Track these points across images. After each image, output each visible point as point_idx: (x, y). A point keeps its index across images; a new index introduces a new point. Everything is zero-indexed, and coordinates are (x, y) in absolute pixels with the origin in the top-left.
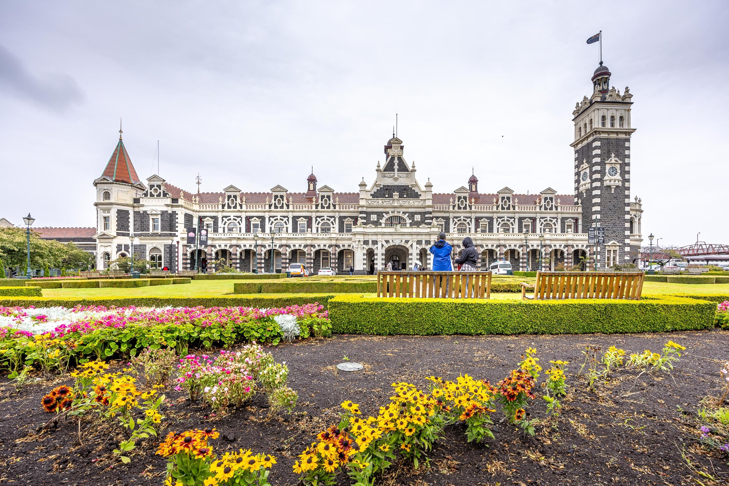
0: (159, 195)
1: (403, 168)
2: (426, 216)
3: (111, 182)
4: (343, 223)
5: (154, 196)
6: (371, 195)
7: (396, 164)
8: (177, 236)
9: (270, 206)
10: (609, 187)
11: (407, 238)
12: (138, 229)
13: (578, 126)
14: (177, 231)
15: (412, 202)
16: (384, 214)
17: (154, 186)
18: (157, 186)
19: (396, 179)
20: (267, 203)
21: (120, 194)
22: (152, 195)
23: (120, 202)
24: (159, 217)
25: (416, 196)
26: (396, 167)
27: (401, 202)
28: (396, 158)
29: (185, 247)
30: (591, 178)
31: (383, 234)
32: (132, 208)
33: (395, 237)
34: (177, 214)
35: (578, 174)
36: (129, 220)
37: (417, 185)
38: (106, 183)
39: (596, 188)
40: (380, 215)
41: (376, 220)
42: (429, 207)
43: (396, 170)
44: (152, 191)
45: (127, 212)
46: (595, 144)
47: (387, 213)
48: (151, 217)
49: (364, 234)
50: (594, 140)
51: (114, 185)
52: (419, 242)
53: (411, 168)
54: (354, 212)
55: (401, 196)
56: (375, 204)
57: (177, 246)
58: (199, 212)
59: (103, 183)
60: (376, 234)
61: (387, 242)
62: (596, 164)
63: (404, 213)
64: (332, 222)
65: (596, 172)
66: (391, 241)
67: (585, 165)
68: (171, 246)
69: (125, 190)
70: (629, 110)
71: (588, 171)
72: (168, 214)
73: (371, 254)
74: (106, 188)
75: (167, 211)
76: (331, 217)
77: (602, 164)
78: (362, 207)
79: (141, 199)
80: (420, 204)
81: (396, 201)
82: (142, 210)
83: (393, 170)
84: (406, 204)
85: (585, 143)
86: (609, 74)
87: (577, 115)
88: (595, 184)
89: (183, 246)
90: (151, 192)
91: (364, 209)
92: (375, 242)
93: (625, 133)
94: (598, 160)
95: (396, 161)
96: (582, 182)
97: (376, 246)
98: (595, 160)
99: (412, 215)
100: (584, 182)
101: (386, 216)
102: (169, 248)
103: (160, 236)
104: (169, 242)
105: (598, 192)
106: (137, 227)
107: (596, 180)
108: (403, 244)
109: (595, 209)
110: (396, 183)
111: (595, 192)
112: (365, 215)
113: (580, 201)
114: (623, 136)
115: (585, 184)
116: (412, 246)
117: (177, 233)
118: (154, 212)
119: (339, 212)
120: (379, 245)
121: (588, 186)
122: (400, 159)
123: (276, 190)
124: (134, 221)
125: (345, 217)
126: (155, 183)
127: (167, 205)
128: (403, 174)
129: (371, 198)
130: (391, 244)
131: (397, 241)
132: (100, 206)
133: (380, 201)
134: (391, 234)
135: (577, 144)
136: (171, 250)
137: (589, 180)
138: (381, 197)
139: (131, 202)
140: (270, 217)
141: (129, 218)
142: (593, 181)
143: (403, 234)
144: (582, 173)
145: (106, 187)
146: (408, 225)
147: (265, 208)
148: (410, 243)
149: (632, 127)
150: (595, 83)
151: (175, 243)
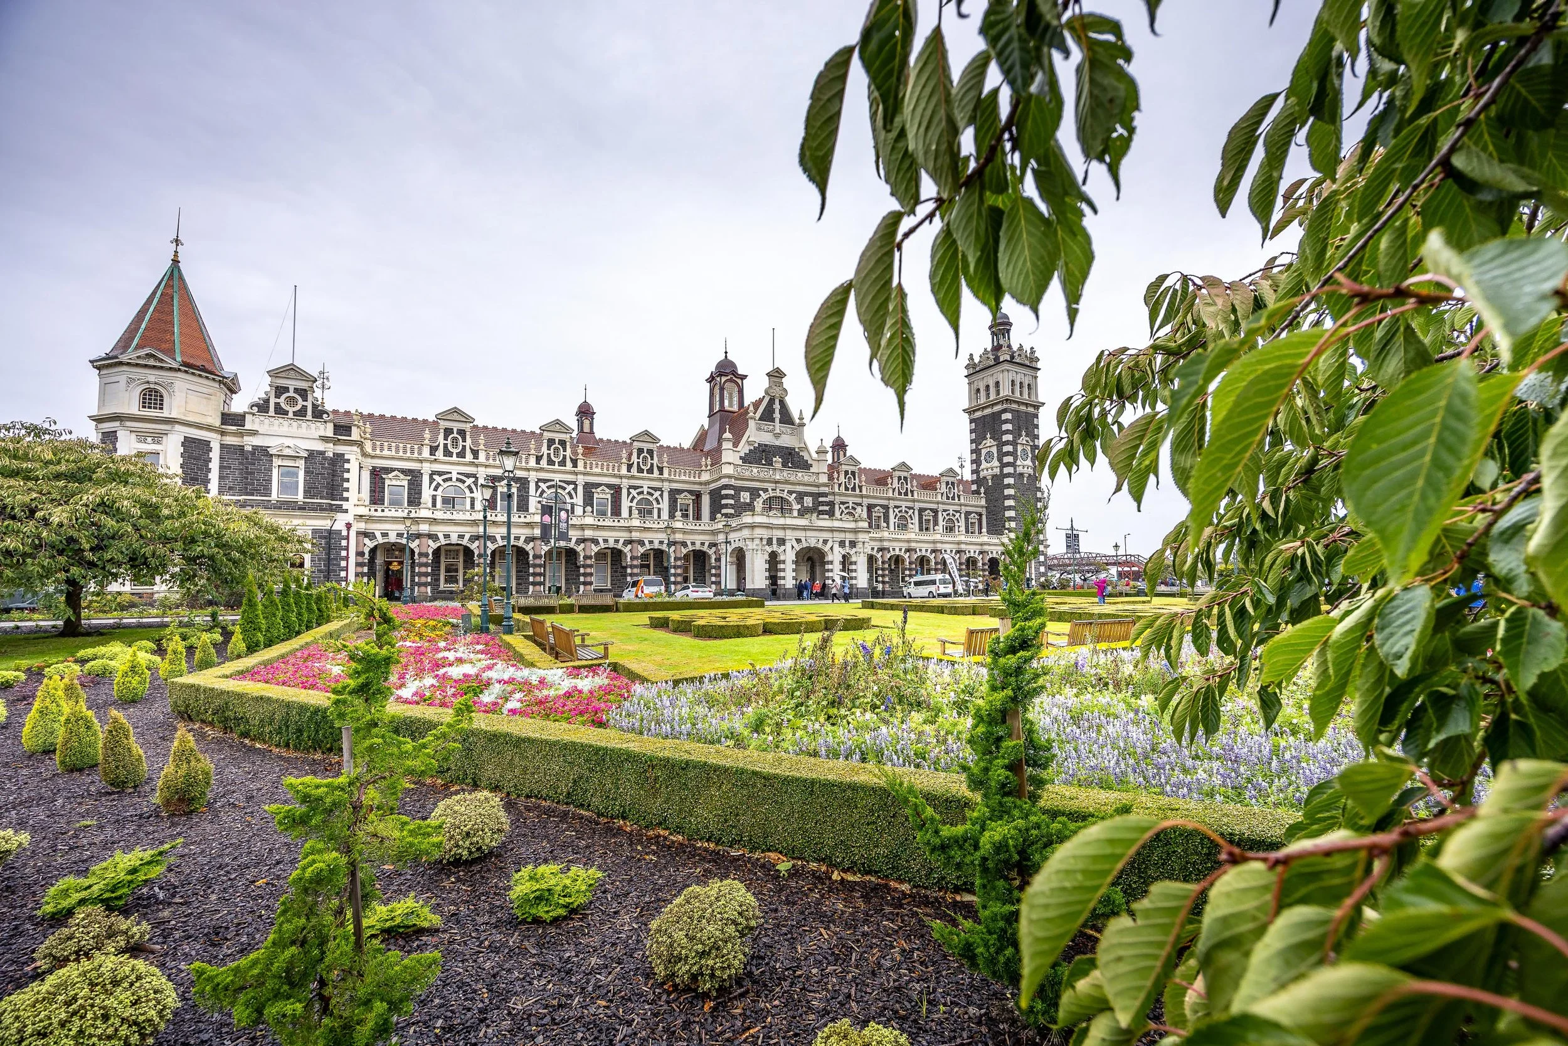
0: (301, 413)
1: (786, 418)
2: (821, 499)
3: (175, 365)
4: (675, 501)
5: (286, 413)
6: (741, 458)
7: (777, 411)
8: (346, 511)
9: (539, 459)
10: (1021, 475)
11: (826, 535)
12: (230, 488)
13: (975, 386)
14: (347, 499)
15: (801, 476)
16: (761, 492)
17: (286, 390)
18: (296, 390)
19: (777, 436)
20: (533, 452)
21: (193, 398)
22: (280, 411)
23: (191, 418)
24: (301, 463)
25: (806, 466)
26: (777, 415)
27: (785, 474)
28: (777, 402)
29: (361, 538)
30: (1000, 460)
31: (795, 528)
32: (219, 437)
33: (809, 534)
34: (348, 461)
35: (976, 452)
36: (211, 465)
37: (806, 448)
38: (154, 367)
39: (1009, 475)
40: (755, 493)
41: (748, 501)
42: (825, 485)
43: (777, 420)
44: (282, 400)
45: (206, 445)
46: (1005, 416)
47: (766, 490)
48: (276, 462)
49: (768, 527)
50: (1005, 411)
51: (179, 375)
52: (842, 544)
53: (797, 421)
54: (694, 483)
55: (784, 465)
56: (747, 474)
57: (344, 533)
58: (373, 457)
59: (146, 366)
60: (784, 528)
61: (798, 541)
62: (1007, 443)
63: (790, 492)
64: (657, 499)
65: (1008, 454)
66: (803, 540)
67: (989, 442)
68: (330, 532)
69: (205, 390)
70: (1036, 377)
71: (994, 450)
72: (325, 459)
73: (773, 561)
74: (152, 379)
75: (322, 453)
76: (656, 489)
77: (1014, 443)
78: (729, 477)
79: (248, 418)
80: (812, 480)
81: (778, 472)
82: (249, 442)
83: (773, 420)
84: (793, 478)
85: (988, 411)
86: (1010, 325)
87: (971, 371)
88: (1007, 470)
89: (358, 533)
90: (277, 405)
91: (733, 482)
92: (782, 542)
93: (1034, 406)
94: (1009, 437)
95: (777, 406)
96: (984, 465)
97: (783, 548)
98: (1005, 438)
99: (800, 497)
100: (989, 465)
101: (764, 496)
102: (325, 538)
103: (302, 508)
104: (324, 524)
105: (1011, 481)
106: (228, 483)
107: (1008, 464)
108: (820, 545)
109: (1008, 503)
110: (777, 443)
111: (1007, 481)
112: (732, 492)
113: (982, 490)
114: (1031, 410)
115: (989, 469)
116: (832, 548)
117: (345, 505)
118: (287, 452)
119: (670, 481)
120: (788, 545)
121: (997, 471)
122: (782, 403)
123: (551, 428)
124: (221, 467)
125: (680, 492)
126: (292, 384)
127: (325, 439)
128: (787, 428)
129: (740, 462)
130: (805, 545)
131: (813, 540)
132: (128, 424)
133: (755, 470)
134: (804, 529)
135: (974, 411)
136: (330, 541)
137: (996, 463)
138: (756, 463)
139: (217, 422)
140: (539, 480)
141: (210, 460)
142: (1003, 465)
143: (821, 529)
144: (984, 452)
145: (152, 376)
146: (795, 513)
147: (527, 463)
148: (830, 544)
149: (1040, 400)
150: (993, 333)
151: (340, 526)
